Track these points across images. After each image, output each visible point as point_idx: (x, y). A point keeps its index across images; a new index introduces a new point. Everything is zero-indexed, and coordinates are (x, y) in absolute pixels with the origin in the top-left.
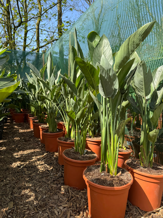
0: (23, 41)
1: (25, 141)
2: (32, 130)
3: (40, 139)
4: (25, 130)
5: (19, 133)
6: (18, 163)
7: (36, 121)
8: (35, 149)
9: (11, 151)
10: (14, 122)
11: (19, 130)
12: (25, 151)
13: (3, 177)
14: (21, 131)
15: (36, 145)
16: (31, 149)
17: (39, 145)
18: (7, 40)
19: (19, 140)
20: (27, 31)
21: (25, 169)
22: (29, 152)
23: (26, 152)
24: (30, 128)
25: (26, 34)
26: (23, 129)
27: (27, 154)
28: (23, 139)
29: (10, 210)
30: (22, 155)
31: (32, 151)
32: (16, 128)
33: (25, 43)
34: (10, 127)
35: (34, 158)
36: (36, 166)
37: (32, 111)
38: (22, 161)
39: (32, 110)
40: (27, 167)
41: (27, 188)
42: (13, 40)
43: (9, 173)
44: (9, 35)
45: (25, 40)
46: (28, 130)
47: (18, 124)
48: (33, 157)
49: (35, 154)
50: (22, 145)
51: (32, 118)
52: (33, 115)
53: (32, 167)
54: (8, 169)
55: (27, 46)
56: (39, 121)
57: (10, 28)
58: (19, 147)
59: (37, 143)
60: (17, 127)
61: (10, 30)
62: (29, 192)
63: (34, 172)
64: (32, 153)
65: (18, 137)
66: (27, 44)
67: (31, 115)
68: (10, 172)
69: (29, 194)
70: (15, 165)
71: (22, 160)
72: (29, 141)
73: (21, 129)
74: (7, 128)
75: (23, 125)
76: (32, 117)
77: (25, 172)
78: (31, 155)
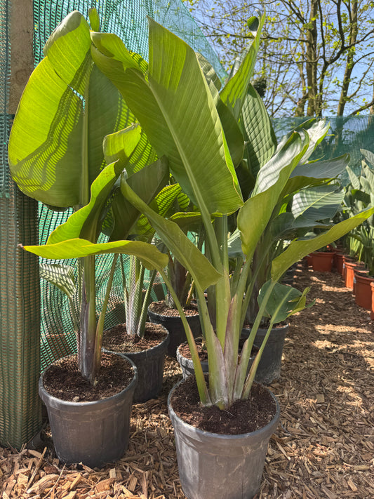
0: (341, 89)
1: (337, 309)
2: (351, 290)
3: (369, 312)
4: (334, 287)
5: (323, 292)
6: (327, 344)
7: (361, 272)
8: (358, 327)
9: (311, 321)
10: (311, 268)
11: (321, 286)
12: (338, 327)
13: (302, 357)
14: (326, 288)
15: (360, 321)
16: (350, 326)
17: (367, 322)
18: (305, 93)
19: (325, 305)
20: (353, 65)
21: (341, 356)
22: (347, 330)
23: (340, 329)
24: (345, 286)
25: (349, 73)
26: (330, 286)
27: (342, 333)
28: (331, 304)
29: (320, 405)
30: (332, 333)
31: (353, 329)
32: (315, 281)
33: (345, 94)
34: (304, 277)
35: (357, 344)
36: (362, 357)
37: (352, 251)
38: (333, 342)
39: (351, 248)
40: (344, 354)
41: (348, 386)
42: (318, 91)
43: (312, 355)
44: (310, 84)
45: (346, 87)
46: (341, 290)
47: (320, 273)
48: (355, 341)
49: (360, 337)
50: (330, 315)
51: (353, 265)
52: (354, 259)
53: (354, 356)
54: (308, 347)
55: (349, 99)
56: (370, 274)
57: (313, 67)
58: (326, 317)
59: (363, 318)
60: (318, 280)
61: (313, 71)
62: (352, 392)
63: (358, 366)
64: (354, 333)
65: (321, 299)
66: (348, 96)
67: (349, 257)
68: (314, 354)
69: (352, 395)
70: (321, 344)
71: (334, 340)
72: (344, 310)
73: (327, 284)
74: (298, 278)
75: (330, 278)
76: (352, 262)
77: (340, 360)
78: (351, 336)
